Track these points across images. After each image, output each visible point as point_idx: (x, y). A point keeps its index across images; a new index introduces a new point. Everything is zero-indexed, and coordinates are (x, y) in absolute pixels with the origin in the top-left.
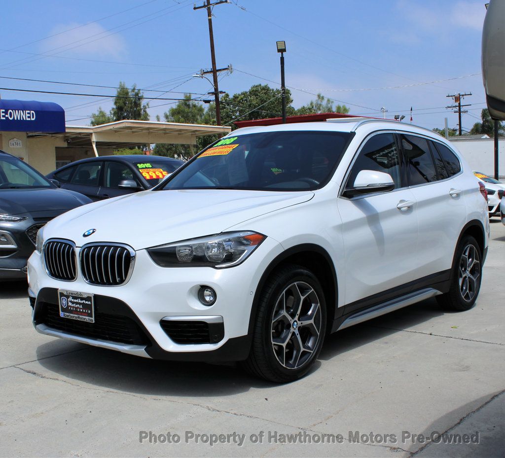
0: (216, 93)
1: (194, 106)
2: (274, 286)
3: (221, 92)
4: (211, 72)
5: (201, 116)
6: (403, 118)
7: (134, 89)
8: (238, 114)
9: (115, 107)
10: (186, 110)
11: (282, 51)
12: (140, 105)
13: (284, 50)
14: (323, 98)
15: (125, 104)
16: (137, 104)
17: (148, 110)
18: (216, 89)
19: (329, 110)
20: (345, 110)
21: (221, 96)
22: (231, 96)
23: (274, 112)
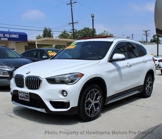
0: (73, 30)
1: (67, 34)
2: (86, 90)
3: (75, 30)
4: (72, 23)
5: (69, 37)
6: (129, 37)
7: (49, 29)
8: (80, 36)
9: (43, 34)
10: (64, 35)
11: (93, 17)
12: (51, 33)
13: (94, 17)
14: (105, 31)
15: (46, 33)
16: (50, 33)
17: (53, 35)
18: (73, 29)
19: (107, 35)
20: (112, 35)
21: (75, 31)
22: (78, 31)
23: (91, 36)
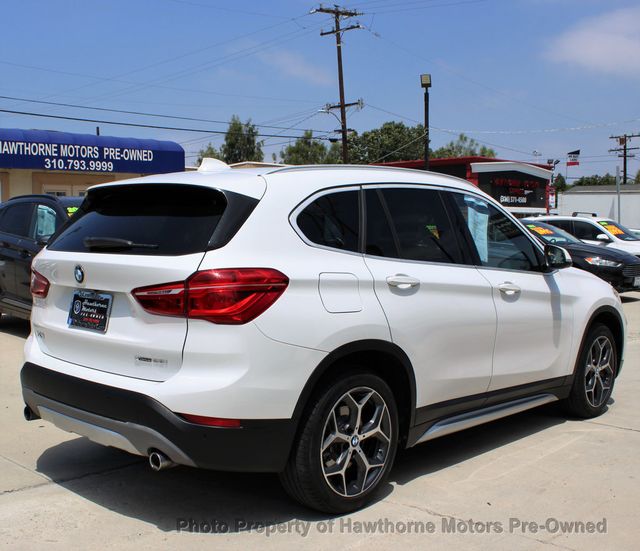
0: (344, 131)
1: (316, 144)
3: (350, 130)
4: (338, 107)
5: (322, 156)
6: (557, 162)
7: (247, 125)
8: (366, 155)
9: (225, 143)
10: (306, 148)
11: (427, 86)
12: (253, 141)
13: (429, 85)
14: (465, 139)
15: (237, 140)
16: (250, 141)
17: (262, 148)
18: (344, 126)
19: (472, 152)
20: (492, 152)
21: (348, 133)
22: (360, 135)
23: (409, 154)
